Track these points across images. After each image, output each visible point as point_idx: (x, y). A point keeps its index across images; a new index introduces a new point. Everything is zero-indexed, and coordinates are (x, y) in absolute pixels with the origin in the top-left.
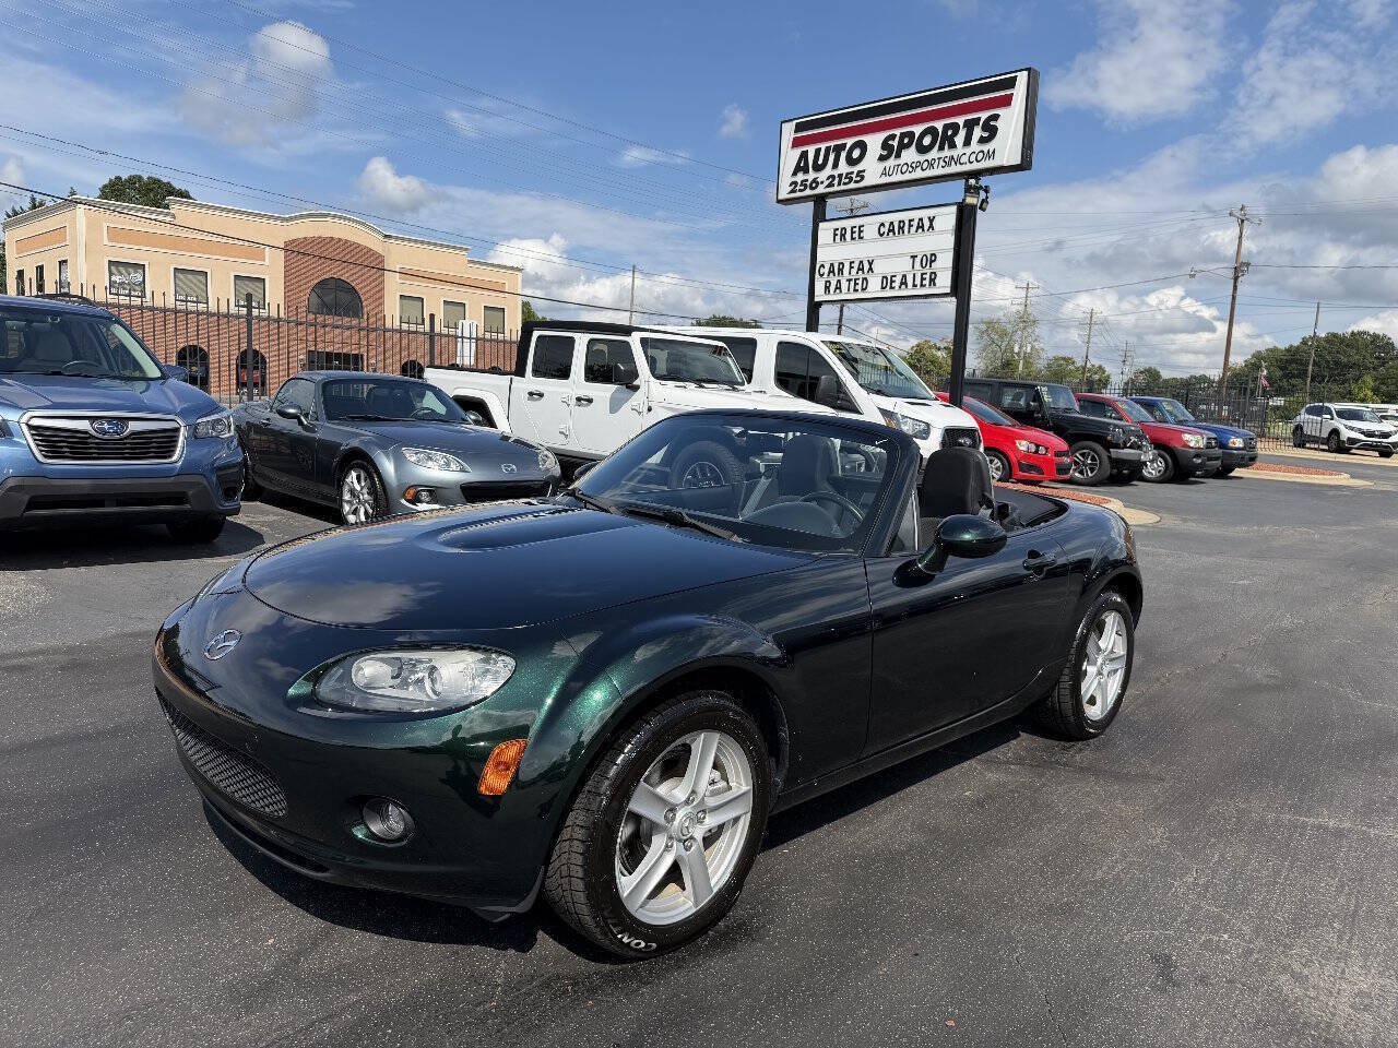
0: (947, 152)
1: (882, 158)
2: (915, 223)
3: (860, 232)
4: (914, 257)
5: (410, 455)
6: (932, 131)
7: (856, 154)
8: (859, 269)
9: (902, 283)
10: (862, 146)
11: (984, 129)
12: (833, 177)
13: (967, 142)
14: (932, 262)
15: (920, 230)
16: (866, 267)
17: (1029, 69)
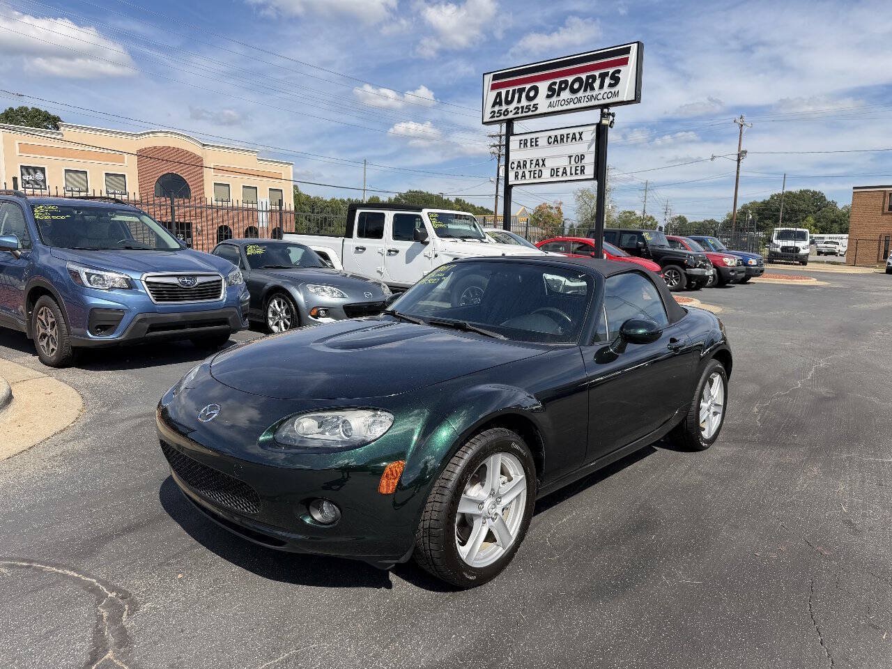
0: (589, 93)
1: (548, 96)
2: (571, 136)
3: (536, 141)
4: (570, 157)
5: (311, 289)
6: (579, 80)
7: (532, 94)
8: (536, 164)
9: (563, 173)
10: (536, 89)
11: (611, 78)
12: (518, 108)
13: (601, 86)
14: (582, 159)
15: (574, 140)
16: (541, 163)
17: (638, 42)
